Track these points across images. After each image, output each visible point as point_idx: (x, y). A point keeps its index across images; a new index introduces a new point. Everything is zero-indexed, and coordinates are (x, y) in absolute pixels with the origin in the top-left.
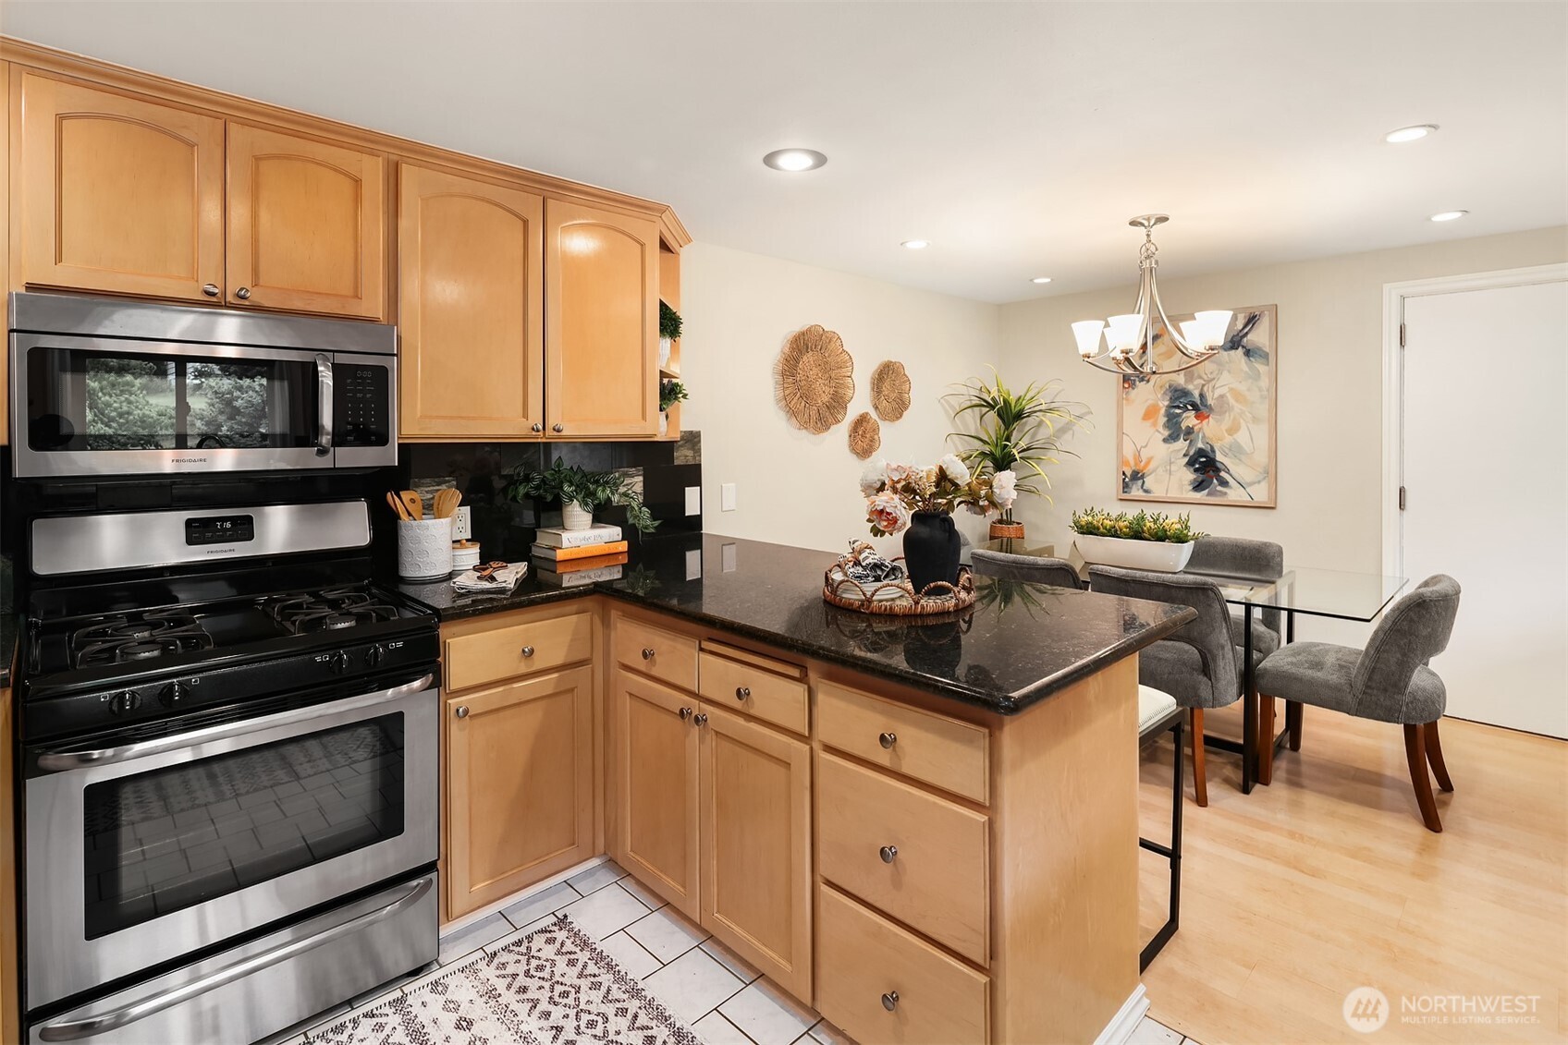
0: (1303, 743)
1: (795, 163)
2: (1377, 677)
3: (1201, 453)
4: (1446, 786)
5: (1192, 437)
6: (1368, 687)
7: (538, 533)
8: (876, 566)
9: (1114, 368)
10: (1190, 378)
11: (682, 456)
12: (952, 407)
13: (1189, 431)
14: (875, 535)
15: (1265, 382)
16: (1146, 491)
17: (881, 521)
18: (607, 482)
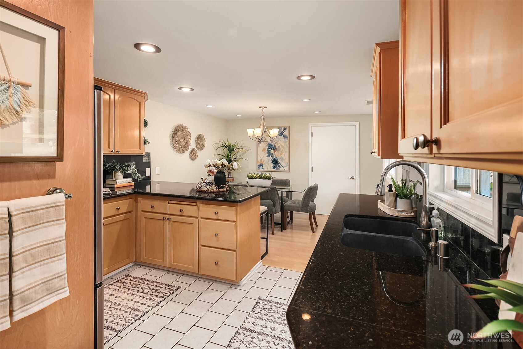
0: (293, 222)
1: (186, 90)
2: (304, 204)
3: (275, 159)
4: (317, 226)
5: (273, 156)
6: (303, 206)
7: (106, 181)
8: (209, 183)
9: (256, 140)
10: (272, 142)
11: (145, 159)
12: (216, 147)
13: (272, 154)
14: (209, 176)
15: (287, 143)
16: (263, 169)
17: (210, 173)
18: (128, 166)
